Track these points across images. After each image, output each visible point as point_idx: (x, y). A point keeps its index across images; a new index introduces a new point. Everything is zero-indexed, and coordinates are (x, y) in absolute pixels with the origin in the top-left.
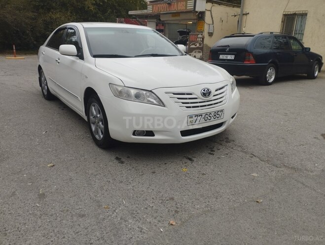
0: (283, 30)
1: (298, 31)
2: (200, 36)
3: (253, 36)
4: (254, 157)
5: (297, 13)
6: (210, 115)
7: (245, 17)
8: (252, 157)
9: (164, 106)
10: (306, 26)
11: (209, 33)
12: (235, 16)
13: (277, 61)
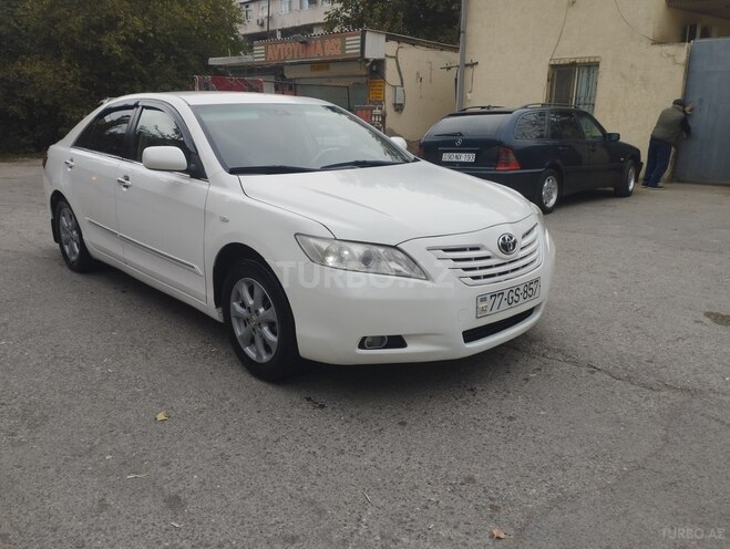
0: (551, 96)
1: (582, 99)
2: (377, 111)
3: (511, 113)
4: (598, 373)
5: (578, 61)
6: (518, 292)
7: (469, 70)
8: (593, 372)
9: (427, 279)
10: (598, 89)
11: (395, 105)
12: (449, 68)
13: (558, 161)
